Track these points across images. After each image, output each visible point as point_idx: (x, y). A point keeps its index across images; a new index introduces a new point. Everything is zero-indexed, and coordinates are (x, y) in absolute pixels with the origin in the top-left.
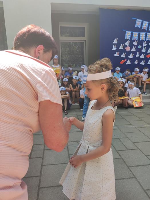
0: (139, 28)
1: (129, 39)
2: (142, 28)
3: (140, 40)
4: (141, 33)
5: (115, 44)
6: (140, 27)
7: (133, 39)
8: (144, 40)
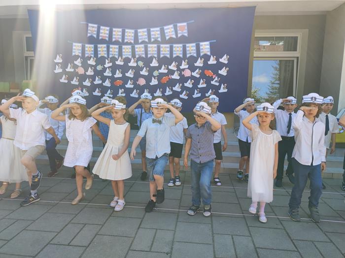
0: (95, 38)
1: (80, 55)
2: (100, 38)
3: (99, 56)
4: (99, 46)
5: (58, 64)
6: (95, 36)
7: (86, 55)
8: (106, 56)
